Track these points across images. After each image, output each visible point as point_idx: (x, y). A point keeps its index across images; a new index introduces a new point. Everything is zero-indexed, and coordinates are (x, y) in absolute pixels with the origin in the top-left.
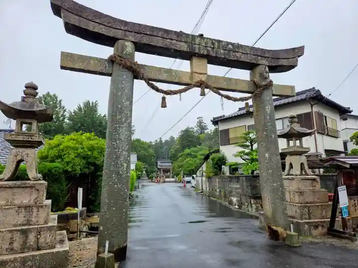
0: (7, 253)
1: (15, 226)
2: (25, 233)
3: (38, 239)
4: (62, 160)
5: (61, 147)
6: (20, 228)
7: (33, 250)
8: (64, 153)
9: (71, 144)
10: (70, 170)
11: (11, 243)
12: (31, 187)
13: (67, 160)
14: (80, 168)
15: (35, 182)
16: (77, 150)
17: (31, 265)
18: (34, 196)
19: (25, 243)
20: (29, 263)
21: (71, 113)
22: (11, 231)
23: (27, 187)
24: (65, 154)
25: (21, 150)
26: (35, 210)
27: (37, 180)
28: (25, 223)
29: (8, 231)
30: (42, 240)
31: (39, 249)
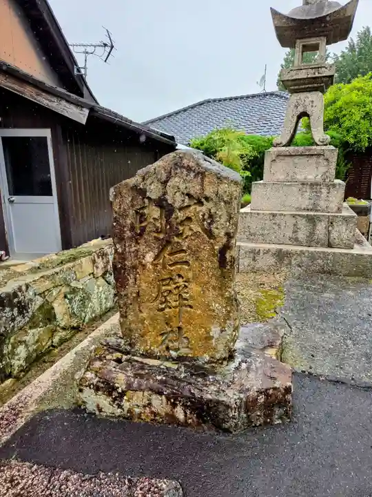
0: (290, 243)
1: (299, 209)
2: (312, 220)
3: (329, 232)
4: (340, 126)
5: (339, 103)
6: (305, 213)
7: (322, 246)
8: (343, 113)
9: (354, 97)
10: (352, 141)
11: (295, 232)
12: (318, 155)
13: (347, 124)
14: (369, 138)
15: (324, 147)
16: (365, 106)
17: (322, 264)
18: (322, 169)
19: (312, 234)
20: (320, 261)
21: (337, 58)
22: (294, 216)
23: (312, 155)
24: (344, 116)
25: (302, 96)
26: (324, 190)
27: (326, 145)
28: (311, 207)
29: (291, 215)
30: (334, 235)
31: (330, 246)
